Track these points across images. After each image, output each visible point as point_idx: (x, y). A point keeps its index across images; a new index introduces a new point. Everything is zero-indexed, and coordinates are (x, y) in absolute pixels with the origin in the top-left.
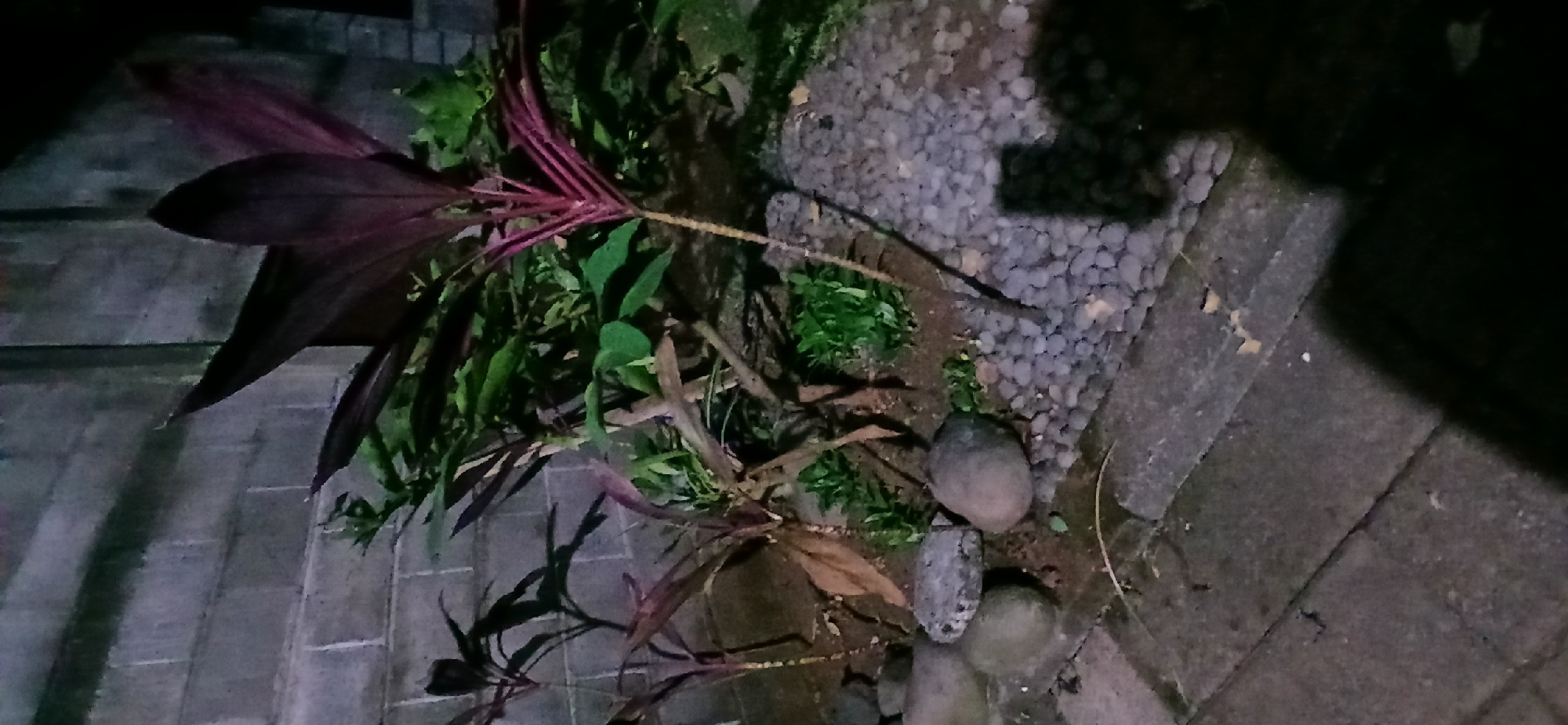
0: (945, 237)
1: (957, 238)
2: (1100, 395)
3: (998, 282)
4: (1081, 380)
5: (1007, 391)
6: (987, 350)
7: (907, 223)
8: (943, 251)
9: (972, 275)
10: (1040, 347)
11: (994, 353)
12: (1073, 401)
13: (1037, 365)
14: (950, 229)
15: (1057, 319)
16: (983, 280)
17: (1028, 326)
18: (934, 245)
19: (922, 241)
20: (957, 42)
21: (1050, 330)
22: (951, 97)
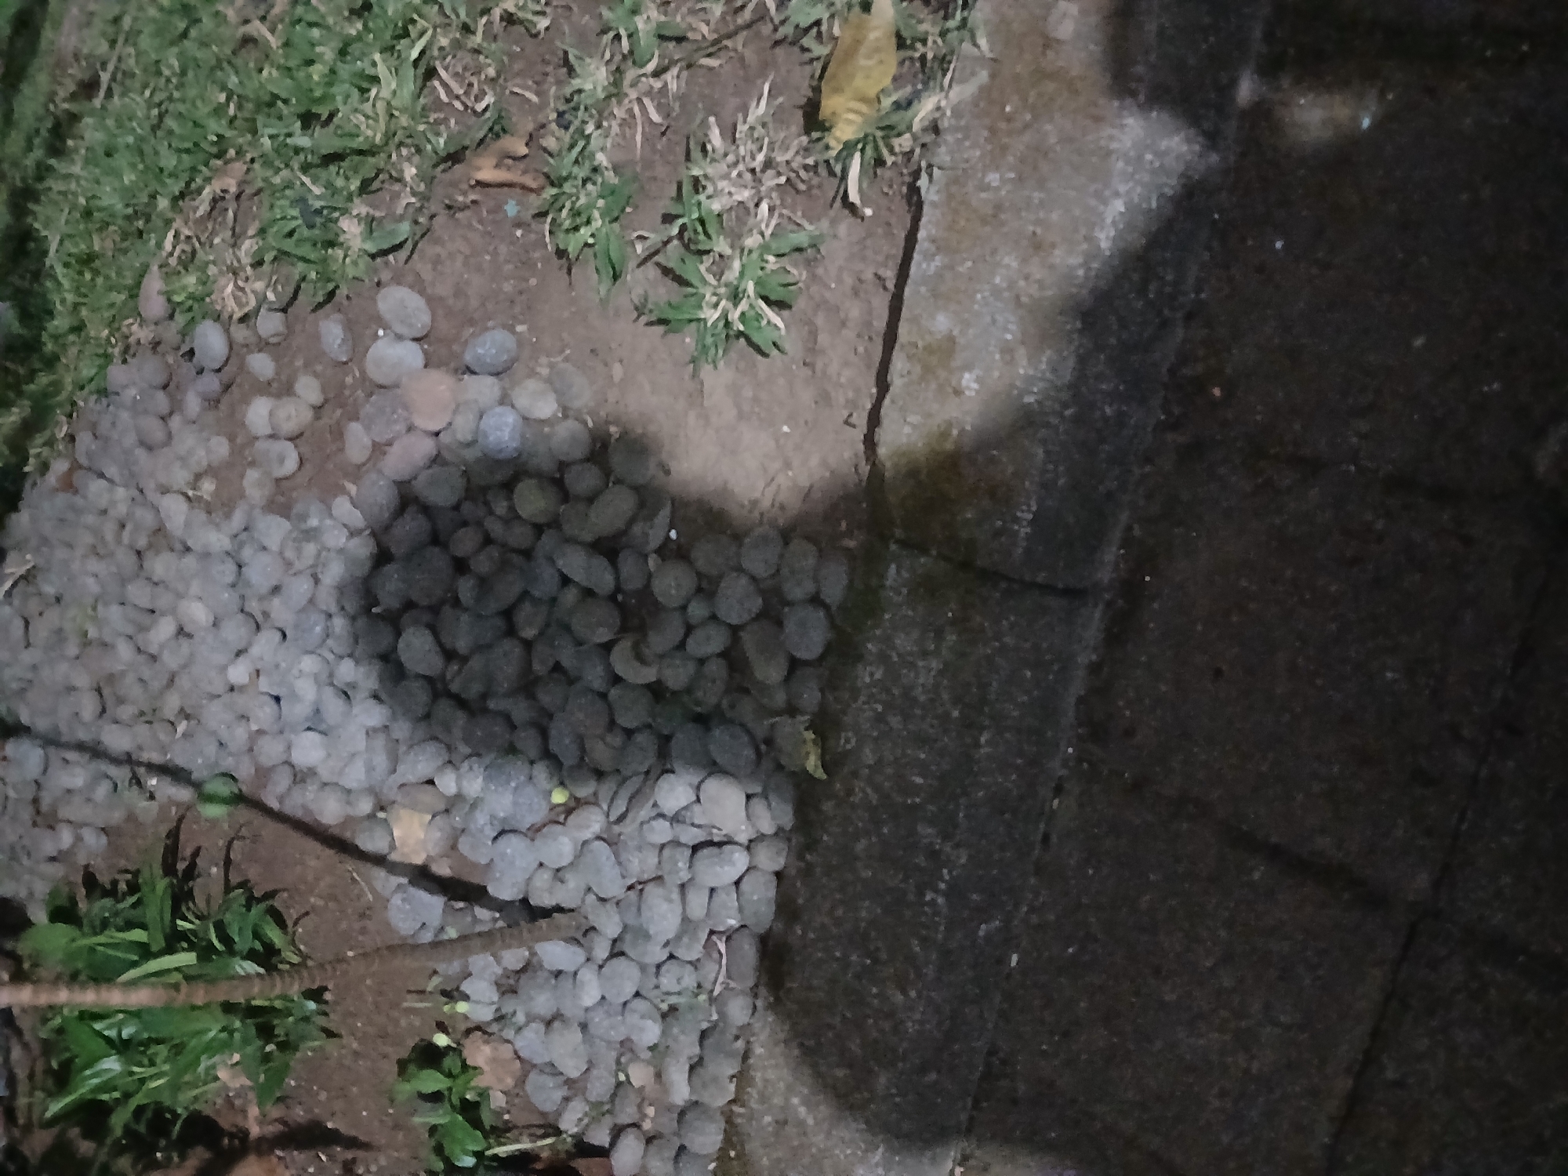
0: (349, 791)
1: (371, 791)
2: (730, 1068)
3: (475, 865)
4: (688, 1046)
5: (546, 1095)
6: (485, 1014)
7: (263, 774)
8: (349, 821)
9: (419, 860)
10: (590, 991)
11: (500, 1018)
12: (681, 1092)
13: (592, 1029)
14: (355, 776)
15: (610, 925)
16: (443, 869)
17: (556, 953)
18: (330, 811)
19: (304, 807)
20: (294, 414)
21: (601, 951)
22: (304, 517)
